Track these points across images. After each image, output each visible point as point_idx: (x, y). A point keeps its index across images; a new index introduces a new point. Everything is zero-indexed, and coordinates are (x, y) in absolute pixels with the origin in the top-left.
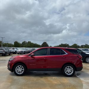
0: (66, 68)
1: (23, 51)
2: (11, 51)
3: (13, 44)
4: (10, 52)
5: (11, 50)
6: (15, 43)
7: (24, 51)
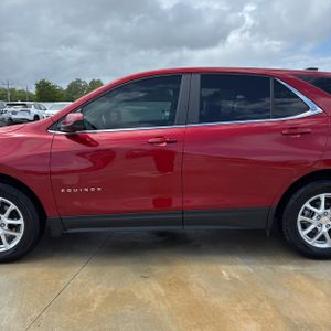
0: (307, 205)
2: (13, 117)
3: (33, 91)
4: (10, 119)
5: (14, 113)
6: (38, 86)
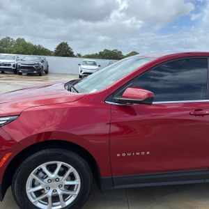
1: (9, 65)
7: (14, 66)
